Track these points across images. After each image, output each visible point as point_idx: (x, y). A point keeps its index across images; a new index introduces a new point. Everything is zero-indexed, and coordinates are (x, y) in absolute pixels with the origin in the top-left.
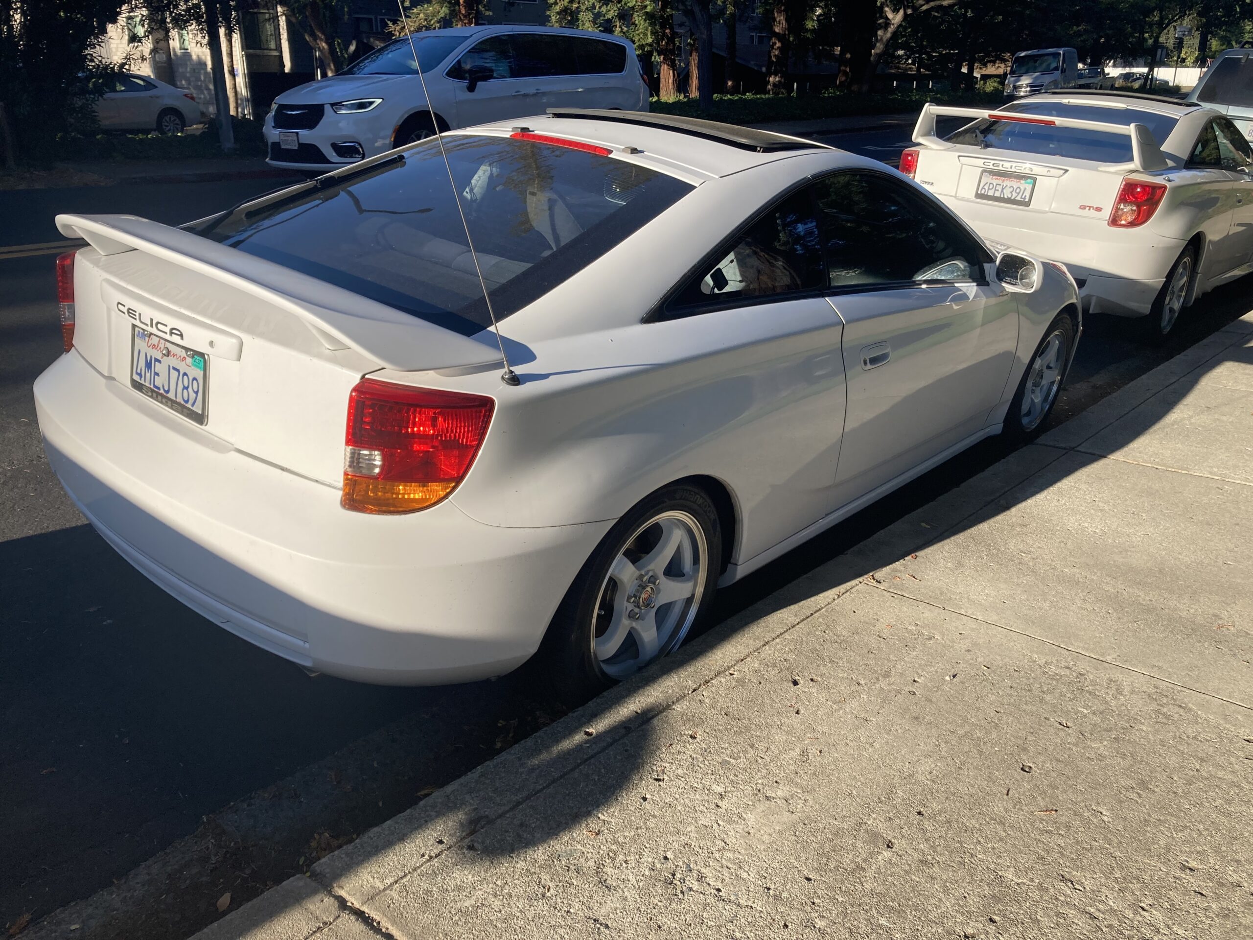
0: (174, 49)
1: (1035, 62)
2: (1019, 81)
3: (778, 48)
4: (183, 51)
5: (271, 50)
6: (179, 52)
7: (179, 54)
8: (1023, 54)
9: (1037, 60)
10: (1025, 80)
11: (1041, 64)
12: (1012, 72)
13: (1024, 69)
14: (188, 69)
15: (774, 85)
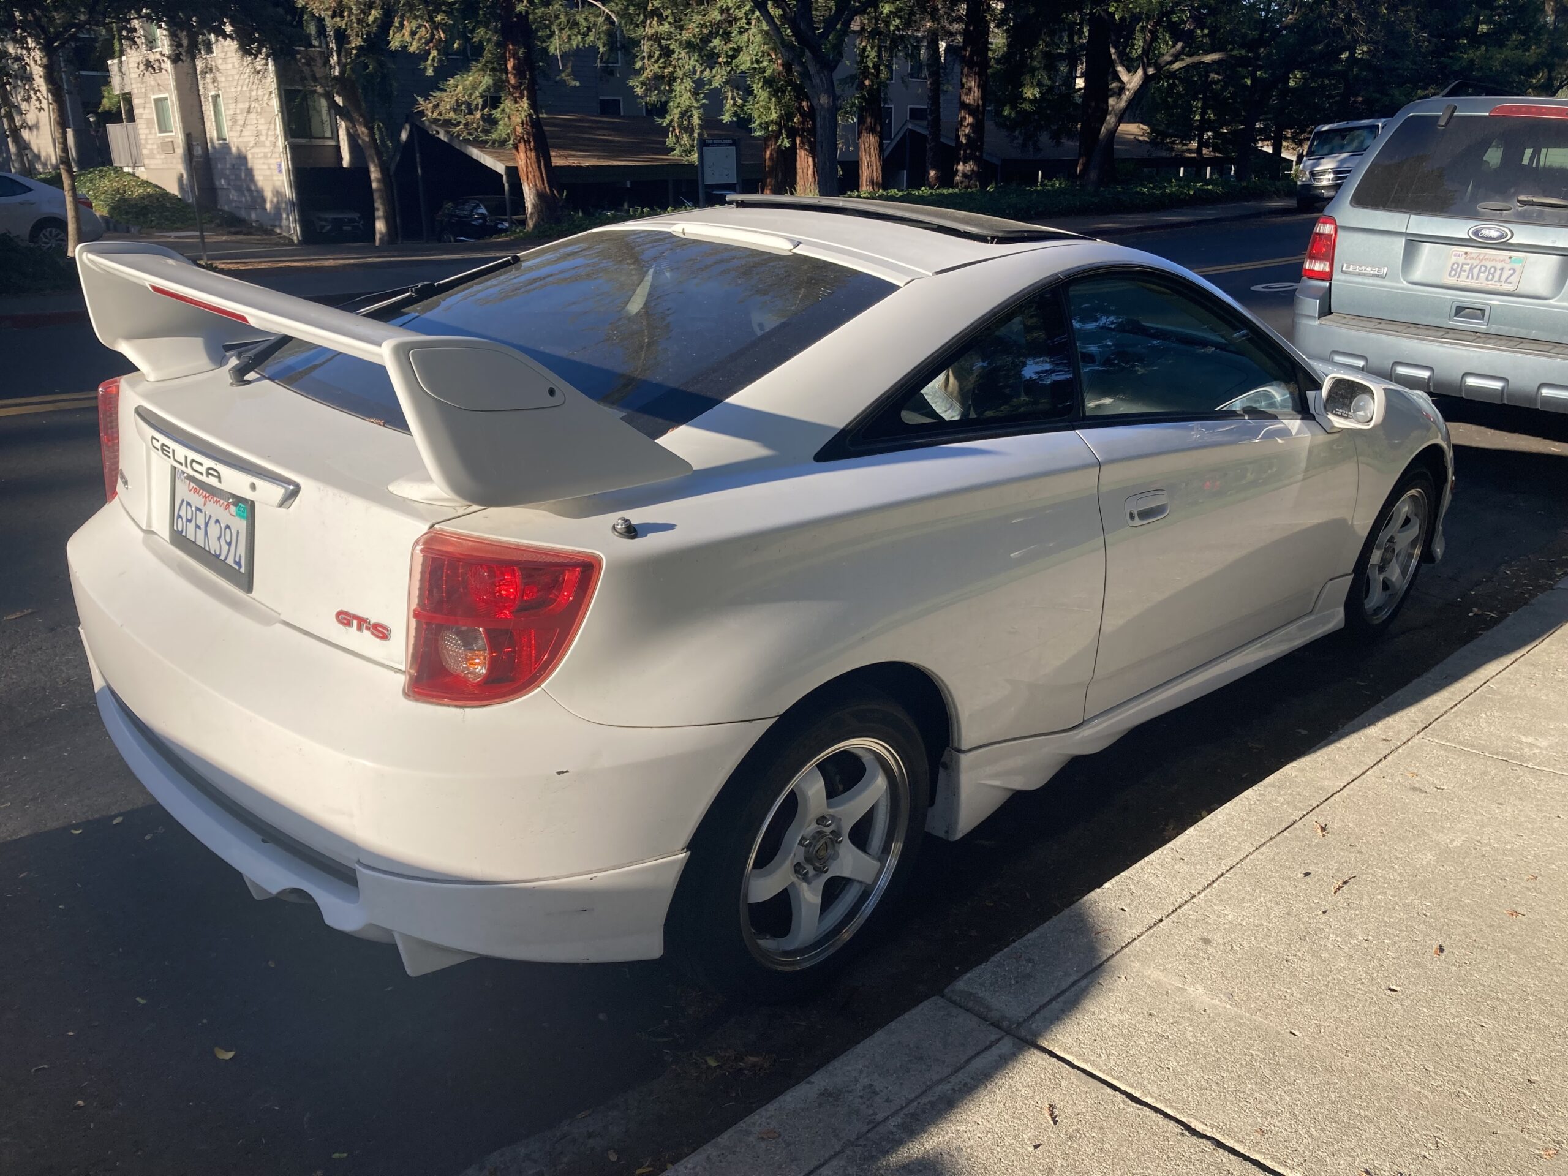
0: (212, 140)
1: (1343, 138)
2: (1318, 165)
3: (968, 124)
4: (221, 142)
5: (324, 138)
6: (217, 143)
7: (217, 146)
8: (1326, 128)
9: (1346, 136)
10: (1326, 164)
11: (1352, 140)
12: (1310, 153)
13: (1326, 149)
14: (228, 166)
15: (965, 175)
